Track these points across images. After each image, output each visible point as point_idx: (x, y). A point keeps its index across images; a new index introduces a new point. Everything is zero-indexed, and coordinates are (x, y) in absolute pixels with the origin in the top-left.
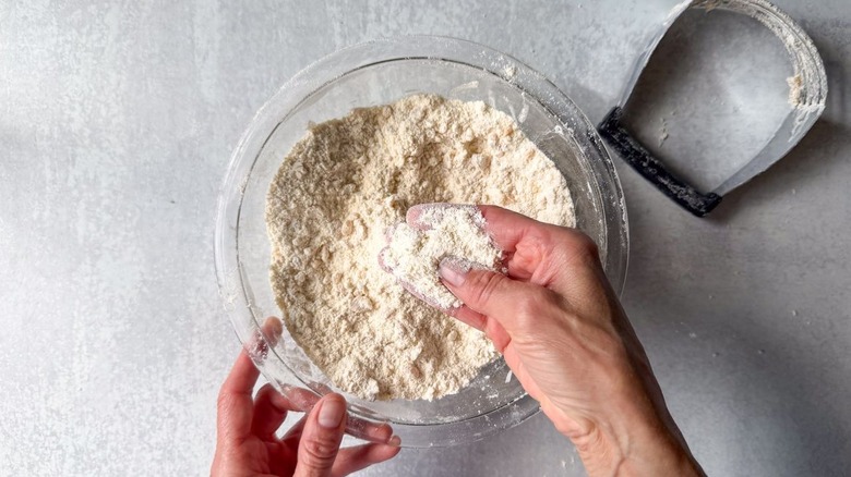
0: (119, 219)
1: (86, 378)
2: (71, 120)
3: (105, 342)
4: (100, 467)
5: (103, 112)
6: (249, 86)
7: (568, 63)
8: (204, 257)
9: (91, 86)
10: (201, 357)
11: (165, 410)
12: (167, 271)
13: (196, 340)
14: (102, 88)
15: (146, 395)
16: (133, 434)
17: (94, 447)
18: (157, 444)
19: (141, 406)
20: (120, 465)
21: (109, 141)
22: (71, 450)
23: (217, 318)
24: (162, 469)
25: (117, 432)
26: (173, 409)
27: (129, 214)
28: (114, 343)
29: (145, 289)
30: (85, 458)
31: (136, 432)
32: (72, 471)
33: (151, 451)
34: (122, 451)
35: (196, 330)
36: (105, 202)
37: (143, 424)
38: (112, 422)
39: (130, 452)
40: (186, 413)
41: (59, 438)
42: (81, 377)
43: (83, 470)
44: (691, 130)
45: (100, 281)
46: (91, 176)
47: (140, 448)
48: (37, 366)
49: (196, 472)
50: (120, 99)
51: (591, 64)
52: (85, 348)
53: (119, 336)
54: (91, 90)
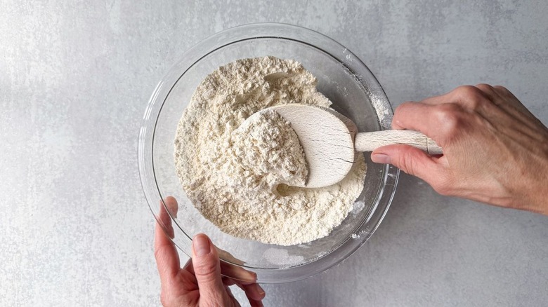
0: (57, 107)
1: (35, 208)
2: (27, 44)
3: (48, 184)
4: (44, 264)
5: (48, 39)
6: (140, 22)
7: (342, 9)
8: (111, 131)
9: (40, 23)
10: (108, 195)
11: (85, 228)
12: (87, 140)
13: (105, 184)
14: (47, 23)
15: (73, 219)
16: (65, 244)
17: (40, 252)
18: (80, 249)
19: (70, 226)
20: (57, 263)
21: (52, 58)
22: (26, 253)
23: (118, 170)
24: (83, 266)
25: (55, 242)
26: (90, 228)
27: (64, 104)
28: (53, 185)
29: (73, 151)
30: (34, 259)
31: (67, 242)
32: (27, 266)
33: (76, 255)
34: (58, 255)
35: (105, 177)
36: (49, 96)
37: (71, 237)
38: (52, 236)
39: (63, 254)
40: (98, 230)
41: (18, 246)
42: (33, 207)
43: (33, 266)
44: (420, 53)
45: (45, 146)
46: (40, 80)
47: (69, 252)
48: (5, 200)
49: (105, 268)
50: (58, 31)
51: (357, 11)
52: (35, 189)
53: (57, 181)
54: (40, 25)
